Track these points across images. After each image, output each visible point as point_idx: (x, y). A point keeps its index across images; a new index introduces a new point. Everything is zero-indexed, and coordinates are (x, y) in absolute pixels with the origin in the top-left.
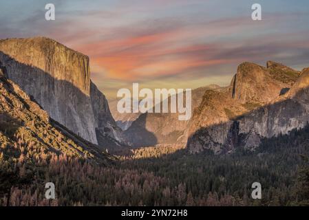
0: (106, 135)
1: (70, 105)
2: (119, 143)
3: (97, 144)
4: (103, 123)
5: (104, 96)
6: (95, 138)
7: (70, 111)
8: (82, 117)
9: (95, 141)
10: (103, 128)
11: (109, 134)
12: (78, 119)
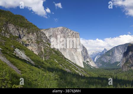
0: (87, 64)
1: (73, 52)
2: (93, 67)
3: (84, 67)
4: (86, 59)
5: (86, 48)
6: (83, 65)
7: (73, 55)
8: (77, 57)
9: (83, 66)
10: (86, 61)
11: (88, 63)
12: (76, 58)
